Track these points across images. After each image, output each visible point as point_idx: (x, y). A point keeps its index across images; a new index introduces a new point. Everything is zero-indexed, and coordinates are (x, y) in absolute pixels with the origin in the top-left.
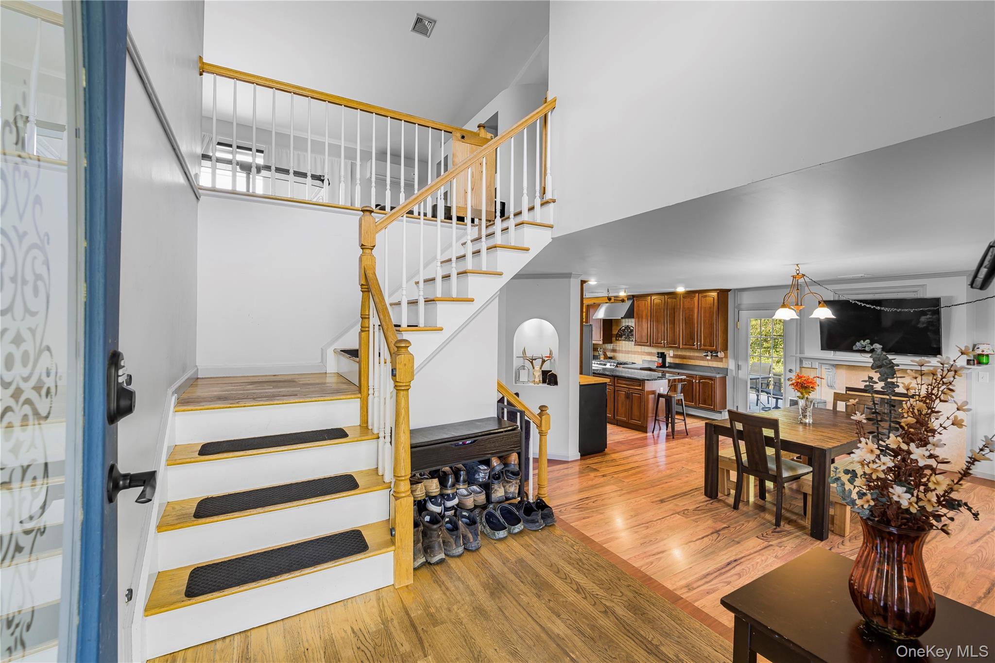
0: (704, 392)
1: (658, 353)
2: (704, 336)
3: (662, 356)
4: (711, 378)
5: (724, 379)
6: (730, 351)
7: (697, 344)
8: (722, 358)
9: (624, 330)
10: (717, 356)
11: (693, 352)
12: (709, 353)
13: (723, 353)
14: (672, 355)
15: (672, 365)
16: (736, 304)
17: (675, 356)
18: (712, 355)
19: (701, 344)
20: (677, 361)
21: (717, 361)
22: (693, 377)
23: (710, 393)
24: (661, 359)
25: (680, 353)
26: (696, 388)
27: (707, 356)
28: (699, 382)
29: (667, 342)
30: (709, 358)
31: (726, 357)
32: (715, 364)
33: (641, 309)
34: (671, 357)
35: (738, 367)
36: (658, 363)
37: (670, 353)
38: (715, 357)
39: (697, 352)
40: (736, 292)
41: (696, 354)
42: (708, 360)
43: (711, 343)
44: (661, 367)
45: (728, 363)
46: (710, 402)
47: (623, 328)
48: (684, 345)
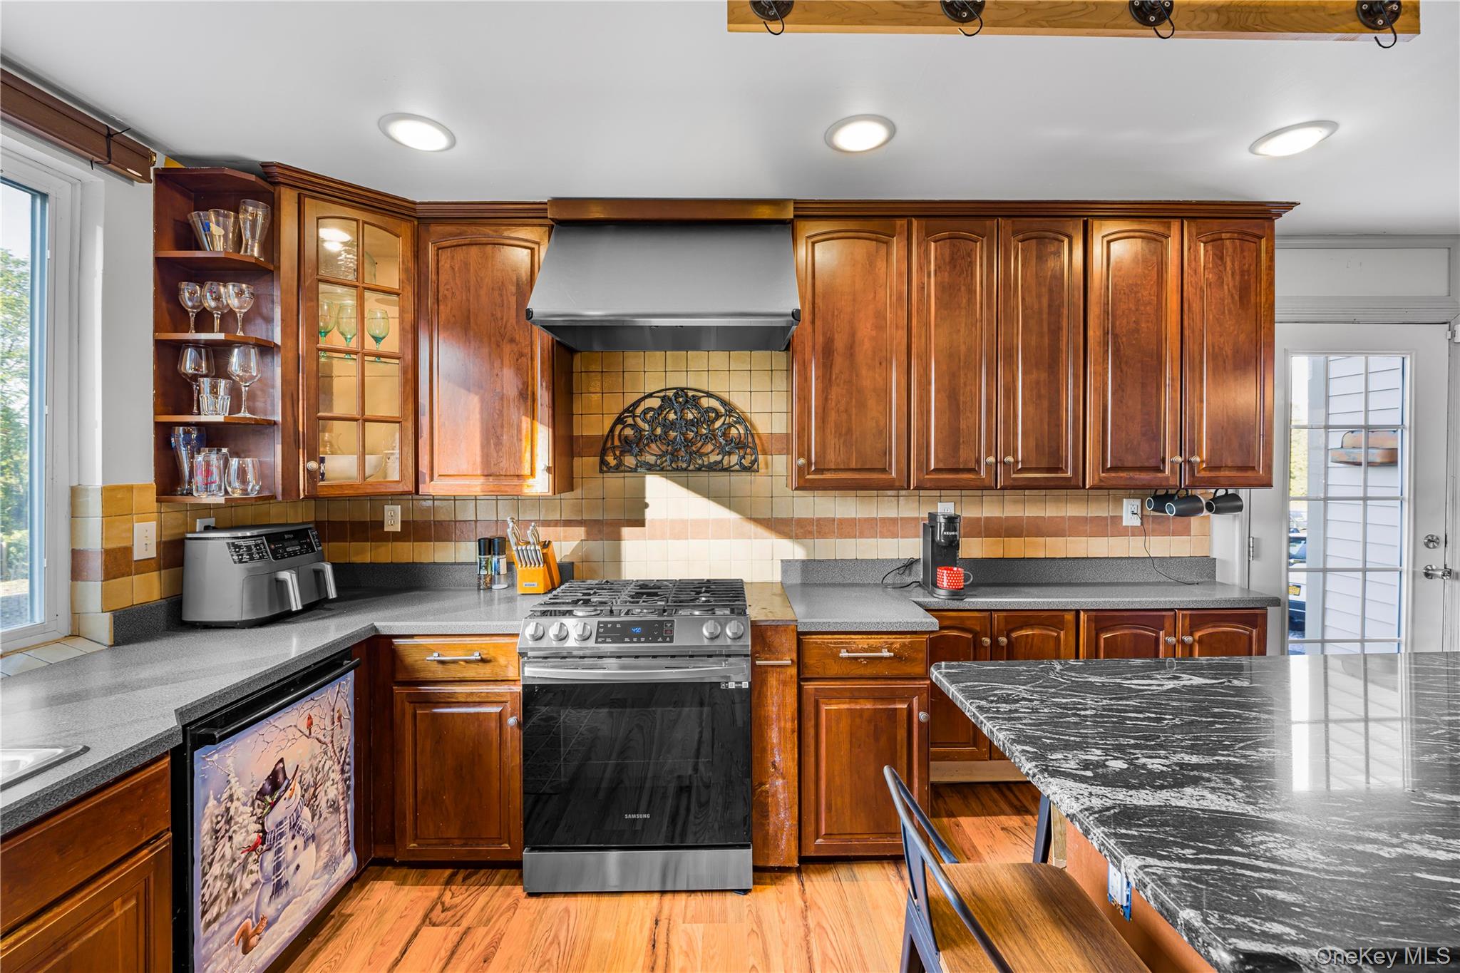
2: (1212, 423)
9: (659, 412)
17: (969, 529)
20: (978, 548)
30: (1133, 522)
35: (1251, 549)
45: (1210, 535)
47: (653, 403)
48: (1113, 469)
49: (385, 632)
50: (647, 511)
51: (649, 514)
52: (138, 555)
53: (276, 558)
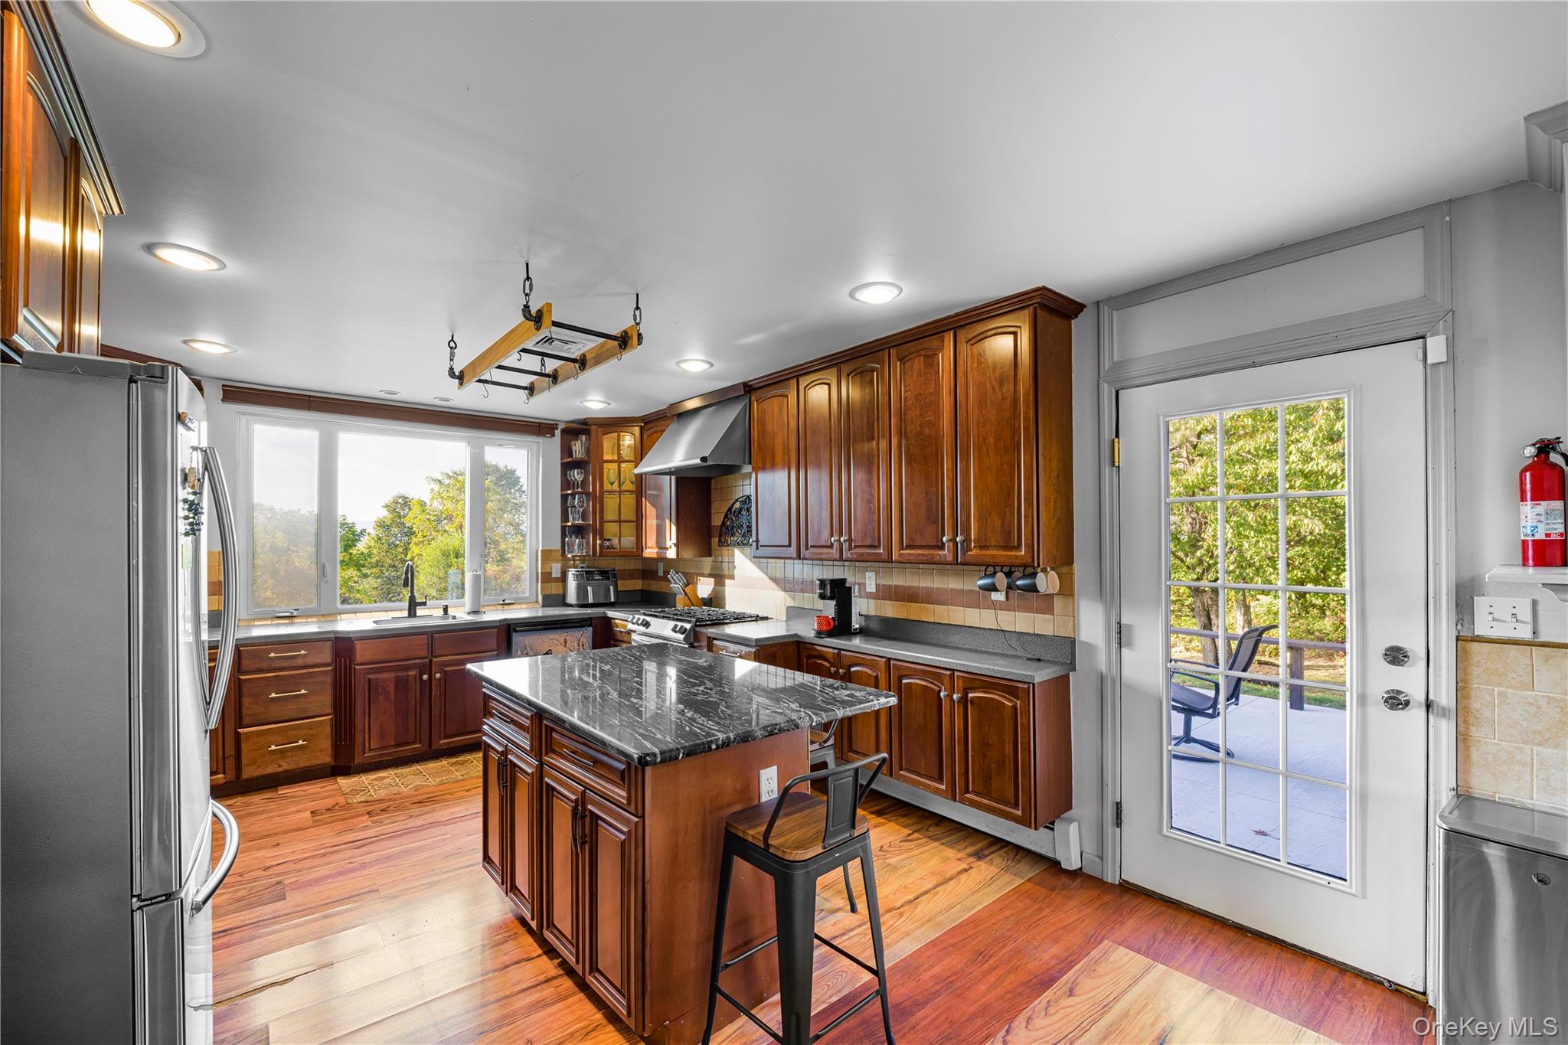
0: (984, 745)
1: (823, 583)
2: (979, 507)
3: (839, 592)
4: (1009, 687)
5: (1060, 687)
6: (1083, 567)
7: (953, 540)
8: (1052, 596)
9: (741, 510)
10: (1033, 589)
11: (942, 573)
12: (1001, 579)
13: (1053, 574)
14: (871, 588)
15: (874, 626)
16: (1106, 365)
17: (885, 593)
18: (1009, 587)
19: (967, 540)
20: (890, 610)
21: (1031, 610)
22: (938, 677)
23: (1009, 749)
24: (833, 603)
25: (899, 580)
26: (953, 722)
27: (993, 588)
28: (964, 700)
29: (850, 540)
30: (998, 597)
31: (1067, 590)
32: (1022, 622)
33: (769, 427)
34: (870, 596)
35: (1120, 635)
36: (822, 619)
37: (867, 582)
38: (1027, 595)
39: (956, 574)
40: (1105, 310)
41: (953, 583)
42: (994, 606)
43: (1007, 533)
44: (831, 634)
45: (1073, 615)
46: (1010, 794)
47: (737, 505)
48: (908, 547)
49: (609, 616)
50: (736, 570)
51: (736, 572)
52: (554, 575)
53: (587, 580)
